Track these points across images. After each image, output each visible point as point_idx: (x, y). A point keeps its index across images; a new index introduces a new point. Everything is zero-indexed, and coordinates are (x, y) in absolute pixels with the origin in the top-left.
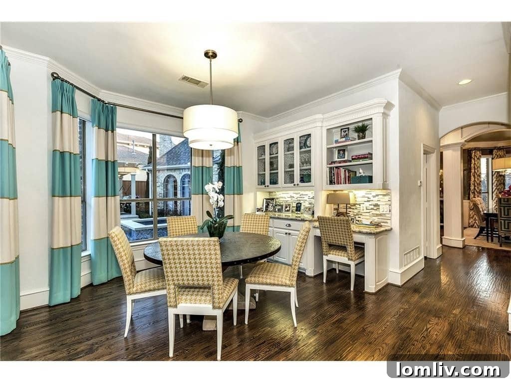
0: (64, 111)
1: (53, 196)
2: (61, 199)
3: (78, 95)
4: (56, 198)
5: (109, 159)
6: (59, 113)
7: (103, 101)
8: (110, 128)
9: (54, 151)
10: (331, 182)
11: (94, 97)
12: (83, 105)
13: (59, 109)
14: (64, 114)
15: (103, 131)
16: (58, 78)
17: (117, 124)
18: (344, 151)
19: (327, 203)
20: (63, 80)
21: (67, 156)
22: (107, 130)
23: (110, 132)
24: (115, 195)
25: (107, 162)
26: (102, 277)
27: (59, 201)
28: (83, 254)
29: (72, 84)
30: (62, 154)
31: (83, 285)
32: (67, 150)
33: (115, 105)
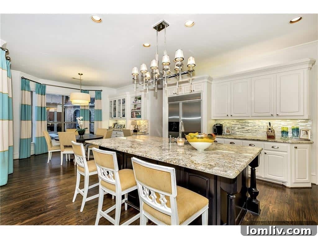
0: (26, 90)
1: (21, 120)
2: (24, 121)
3: (31, 83)
4: (22, 121)
5: (43, 106)
6: (24, 91)
7: (40, 84)
8: (43, 94)
9: (22, 105)
10: (132, 117)
11: (37, 82)
12: (32, 86)
13: (24, 89)
14: (26, 91)
15: (40, 95)
16: (24, 78)
17: (46, 92)
18: (136, 105)
19: (132, 125)
20: (26, 79)
21: (27, 106)
22: (42, 95)
23: (43, 95)
24: (45, 120)
25: (42, 107)
26: (39, 152)
27: (23, 122)
28: (32, 143)
29: (29, 80)
30: (25, 105)
31: (32, 154)
32: (26, 104)
33: (45, 85)
